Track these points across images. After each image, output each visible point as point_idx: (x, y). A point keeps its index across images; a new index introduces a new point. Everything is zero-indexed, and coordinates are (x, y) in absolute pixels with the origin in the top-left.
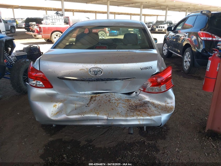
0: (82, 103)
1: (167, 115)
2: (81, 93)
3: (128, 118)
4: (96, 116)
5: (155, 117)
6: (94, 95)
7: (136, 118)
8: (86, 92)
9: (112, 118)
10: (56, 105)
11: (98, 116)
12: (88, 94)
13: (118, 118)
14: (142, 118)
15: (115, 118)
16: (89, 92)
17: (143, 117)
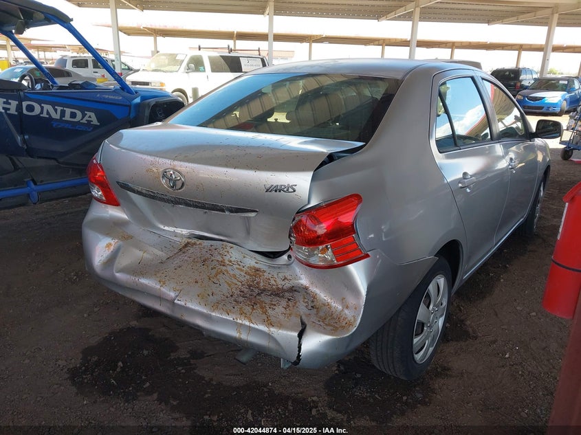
0: (159, 253)
1: (327, 338)
2: (166, 228)
3: (213, 314)
4: (158, 287)
5: (280, 331)
6: (194, 241)
7: (232, 319)
8: (179, 230)
9: (182, 303)
10: (111, 244)
11: (162, 289)
12: (182, 236)
13: (193, 307)
14: (247, 323)
15: (190, 305)
16: (185, 232)
17: (250, 321)
